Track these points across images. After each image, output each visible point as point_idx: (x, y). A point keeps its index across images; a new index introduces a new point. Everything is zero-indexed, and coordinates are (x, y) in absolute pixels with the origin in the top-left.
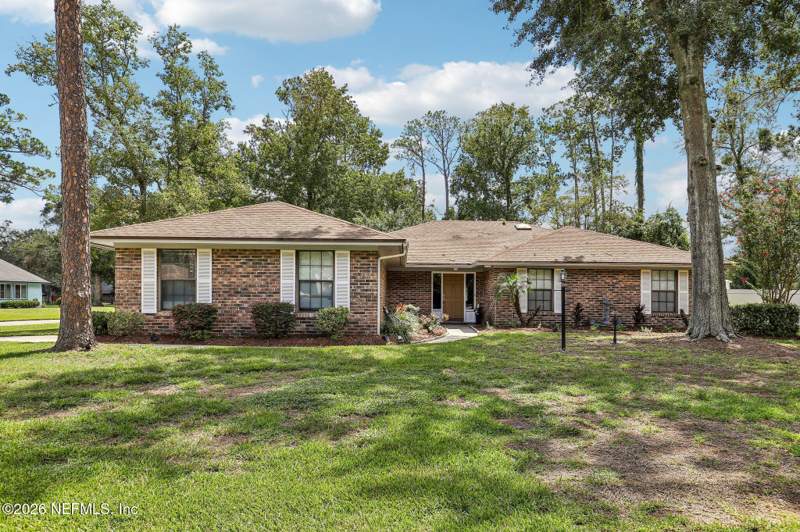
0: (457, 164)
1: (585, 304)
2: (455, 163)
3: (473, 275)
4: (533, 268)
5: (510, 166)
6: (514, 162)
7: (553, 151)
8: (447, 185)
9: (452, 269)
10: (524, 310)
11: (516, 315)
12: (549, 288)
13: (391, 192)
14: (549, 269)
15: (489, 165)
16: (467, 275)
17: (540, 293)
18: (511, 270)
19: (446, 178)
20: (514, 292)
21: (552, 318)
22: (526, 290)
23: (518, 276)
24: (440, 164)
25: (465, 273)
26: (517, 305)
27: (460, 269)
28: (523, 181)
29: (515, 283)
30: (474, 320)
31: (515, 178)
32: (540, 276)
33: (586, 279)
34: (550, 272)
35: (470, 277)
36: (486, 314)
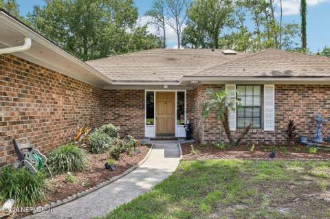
0: (186, 26)
1: (296, 121)
2: (184, 26)
3: (184, 92)
4: (241, 84)
5: (218, 27)
6: (220, 25)
7: (244, 20)
8: (179, 40)
9: (162, 87)
10: (233, 128)
11: (224, 133)
12: (258, 104)
13: (139, 40)
14: (259, 85)
15: (205, 28)
16: (178, 92)
17: (250, 110)
18: (219, 87)
19: (179, 35)
20: (223, 110)
21: (262, 136)
22: (235, 106)
23: (227, 92)
24: (175, 27)
25: (176, 91)
26: (226, 124)
27: (170, 87)
28: (226, 37)
29: (224, 99)
30: (184, 135)
31: (221, 35)
32: (249, 93)
33: (296, 95)
34: (259, 88)
35: (181, 95)
36: (196, 130)
